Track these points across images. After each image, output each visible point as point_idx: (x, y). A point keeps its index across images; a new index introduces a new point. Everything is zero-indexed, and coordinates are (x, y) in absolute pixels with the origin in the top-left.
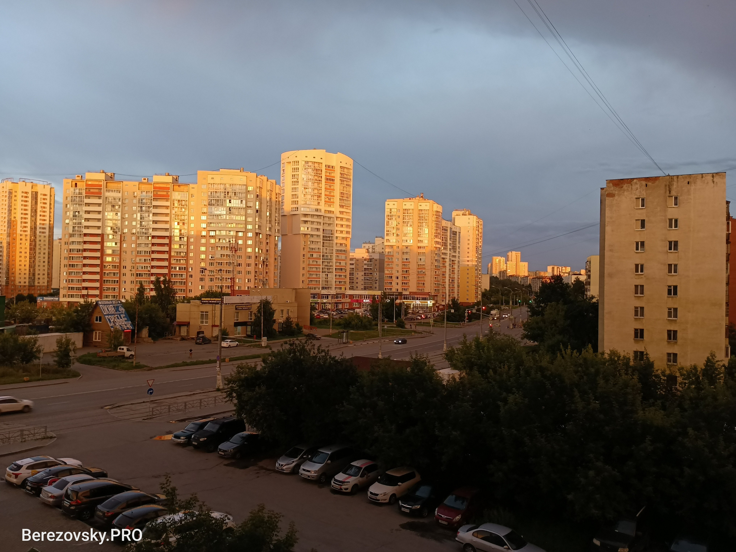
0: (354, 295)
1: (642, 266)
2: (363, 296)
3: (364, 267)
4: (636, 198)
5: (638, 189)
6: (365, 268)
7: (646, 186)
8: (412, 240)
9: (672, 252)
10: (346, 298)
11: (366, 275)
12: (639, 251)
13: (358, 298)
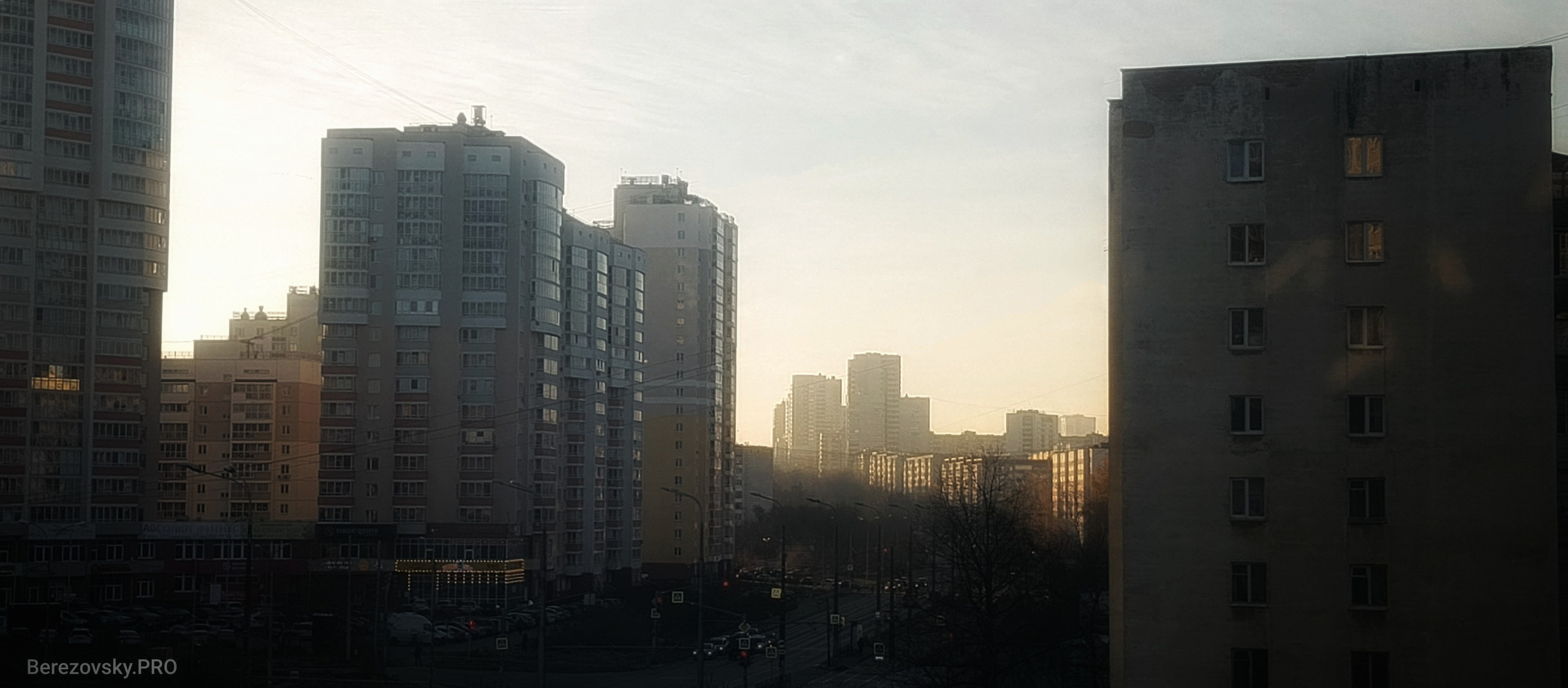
0: (181, 541)
1: (1256, 403)
2: (222, 545)
3: (233, 420)
4: (1231, 142)
5: (1236, 107)
6: (235, 425)
7: (1267, 98)
8: (435, 305)
9: (1361, 350)
10: (145, 554)
11: (241, 455)
12: (1245, 346)
13: (199, 555)
